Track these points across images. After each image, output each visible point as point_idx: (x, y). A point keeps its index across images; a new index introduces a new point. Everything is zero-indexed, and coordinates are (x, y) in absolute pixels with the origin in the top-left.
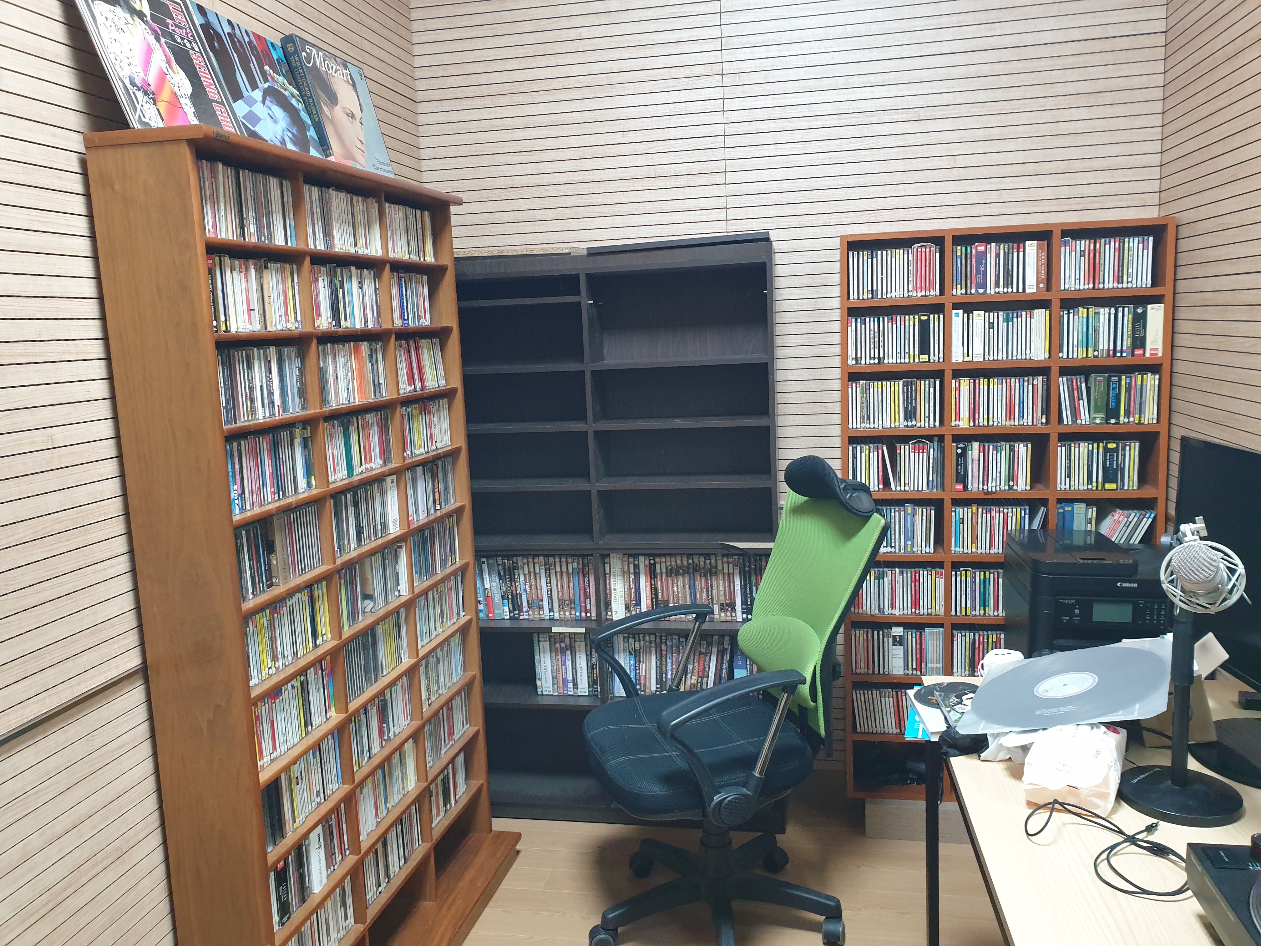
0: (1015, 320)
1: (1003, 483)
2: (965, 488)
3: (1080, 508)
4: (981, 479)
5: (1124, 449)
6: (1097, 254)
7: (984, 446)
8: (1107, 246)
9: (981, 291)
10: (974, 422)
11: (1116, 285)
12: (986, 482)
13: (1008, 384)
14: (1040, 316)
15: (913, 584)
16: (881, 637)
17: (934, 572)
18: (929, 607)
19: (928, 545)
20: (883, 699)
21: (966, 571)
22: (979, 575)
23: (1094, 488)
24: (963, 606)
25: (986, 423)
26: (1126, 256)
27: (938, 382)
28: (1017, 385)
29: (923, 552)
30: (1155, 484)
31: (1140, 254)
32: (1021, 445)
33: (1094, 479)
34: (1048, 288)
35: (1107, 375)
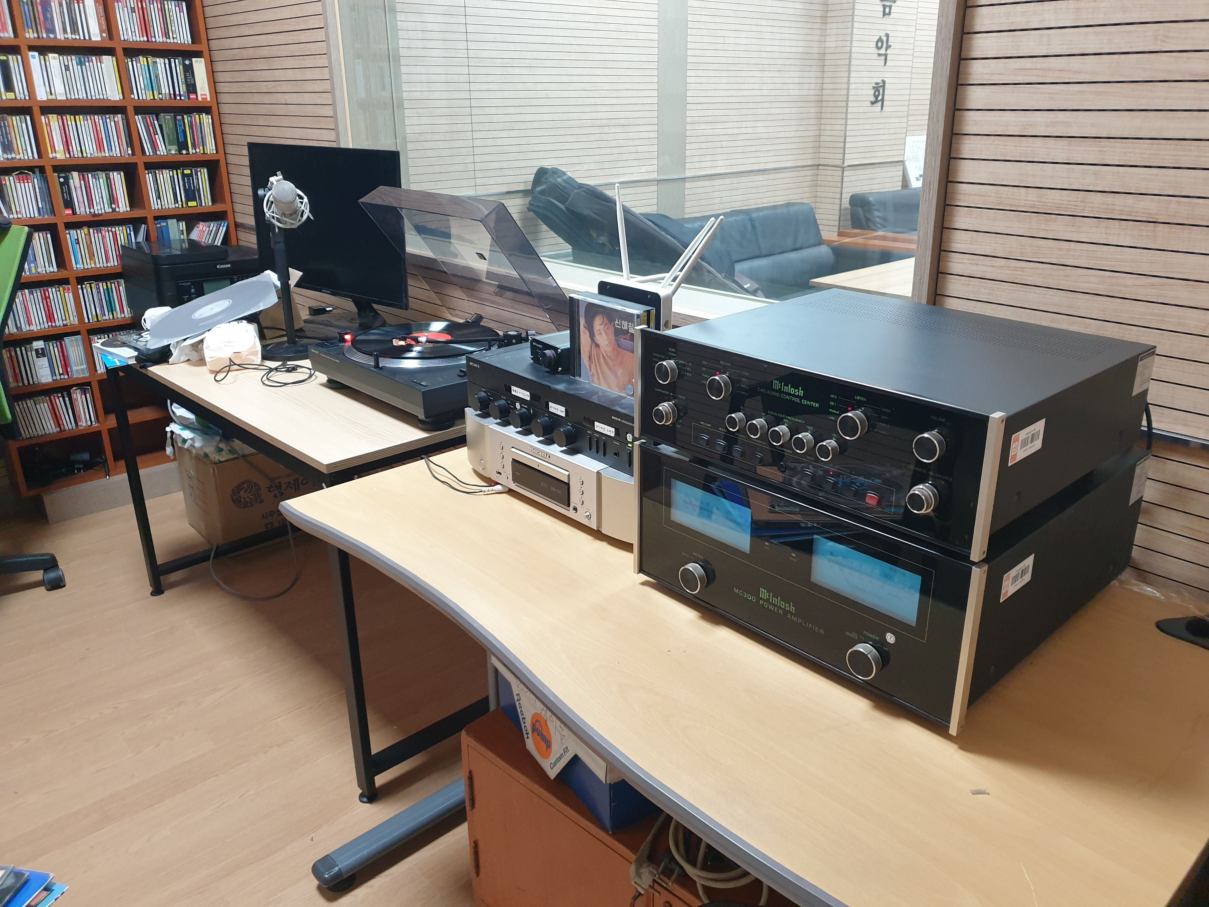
0: (87, 64)
1: (106, 206)
2: (74, 213)
3: (172, 223)
4: (86, 204)
5: (197, 175)
6: (145, 12)
7: (83, 175)
8: (152, 6)
9: (52, 36)
10: (69, 154)
11: (165, 39)
12: (92, 206)
13: (93, 120)
14: (108, 61)
15: (45, 301)
16: (24, 352)
17: (61, 289)
18: (64, 318)
19: (51, 265)
20: (38, 406)
21: (90, 284)
22: (102, 286)
23: (180, 206)
24: (94, 313)
25: (80, 155)
26: (168, 16)
27: (28, 118)
28: (101, 121)
29: (48, 272)
30: (223, 201)
31: (178, 15)
32: (115, 173)
33: (179, 199)
34: (111, 36)
35: (172, 114)
